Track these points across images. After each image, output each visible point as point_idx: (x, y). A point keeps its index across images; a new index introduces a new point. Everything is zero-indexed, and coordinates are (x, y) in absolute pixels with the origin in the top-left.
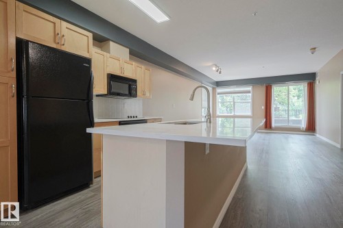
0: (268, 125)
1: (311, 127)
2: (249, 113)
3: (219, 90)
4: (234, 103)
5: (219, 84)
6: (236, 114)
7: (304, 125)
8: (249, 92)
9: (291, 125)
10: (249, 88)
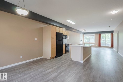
0: (99, 45)
1: (112, 46)
2: (94, 42)
3: (85, 35)
4: (89, 39)
5: (85, 33)
6: (90, 42)
7: (110, 46)
8: (94, 36)
9: (107, 46)
10: (94, 35)
